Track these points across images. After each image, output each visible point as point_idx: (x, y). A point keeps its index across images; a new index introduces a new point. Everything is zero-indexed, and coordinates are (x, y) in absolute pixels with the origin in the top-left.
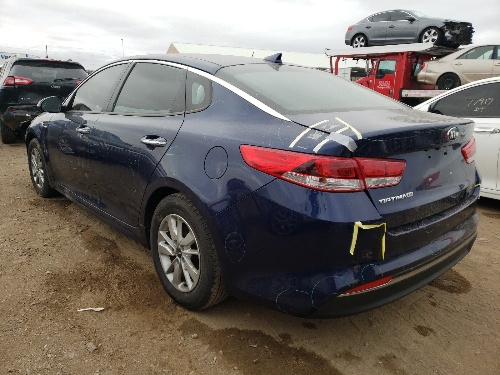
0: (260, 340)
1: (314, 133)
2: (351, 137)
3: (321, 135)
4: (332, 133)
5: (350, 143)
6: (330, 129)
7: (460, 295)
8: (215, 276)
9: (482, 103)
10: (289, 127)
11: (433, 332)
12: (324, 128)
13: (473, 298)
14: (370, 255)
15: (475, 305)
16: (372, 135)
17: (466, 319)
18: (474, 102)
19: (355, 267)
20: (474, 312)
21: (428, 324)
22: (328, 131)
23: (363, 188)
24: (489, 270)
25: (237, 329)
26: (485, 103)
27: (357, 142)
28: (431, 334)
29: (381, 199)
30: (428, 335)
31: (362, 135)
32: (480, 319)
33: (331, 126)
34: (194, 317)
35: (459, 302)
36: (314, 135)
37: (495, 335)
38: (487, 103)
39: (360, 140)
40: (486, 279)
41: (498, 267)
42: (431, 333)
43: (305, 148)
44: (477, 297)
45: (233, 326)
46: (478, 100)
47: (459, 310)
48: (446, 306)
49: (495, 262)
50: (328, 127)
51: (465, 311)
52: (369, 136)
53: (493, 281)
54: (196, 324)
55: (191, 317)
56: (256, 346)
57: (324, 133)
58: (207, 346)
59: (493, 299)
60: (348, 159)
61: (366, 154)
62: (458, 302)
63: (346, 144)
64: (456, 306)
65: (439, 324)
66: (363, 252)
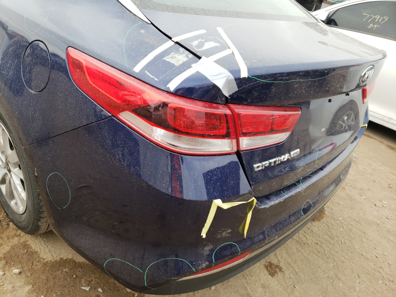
0: (96, 278)
1: (178, 51)
2: (231, 72)
3: (185, 59)
4: (203, 58)
5: (228, 82)
6: (204, 48)
7: (314, 223)
8: (42, 211)
9: (377, 20)
10: (142, 31)
11: (282, 271)
12: (194, 46)
13: (324, 228)
14: (229, 233)
15: (325, 237)
16: (264, 72)
17: (315, 254)
18: (370, 17)
19: (205, 248)
20: (323, 246)
21: (279, 260)
22: (198, 54)
23: (235, 149)
24: (342, 193)
25: (74, 261)
26: (380, 21)
27: (240, 81)
28: (279, 274)
29: (255, 164)
30: (276, 275)
31: (249, 70)
32: (327, 256)
33: (206, 43)
34: (27, 240)
35: (312, 232)
36: (176, 55)
37: (339, 279)
38: (382, 21)
39: (244, 78)
40: (338, 204)
41: (350, 191)
42: (280, 272)
43: (156, 79)
44: (328, 226)
45: (70, 257)
46: (374, 17)
47: (309, 242)
48: (299, 237)
49: (349, 185)
50: (201, 45)
51: (315, 245)
52: (259, 73)
53: (344, 207)
54: (26, 251)
55: (22, 240)
56: (87, 289)
57: (191, 56)
58: (28, 287)
59: (341, 229)
60: (220, 107)
61: (249, 101)
62: (310, 233)
63: (220, 83)
64: (307, 237)
65: (289, 260)
66: (219, 232)
